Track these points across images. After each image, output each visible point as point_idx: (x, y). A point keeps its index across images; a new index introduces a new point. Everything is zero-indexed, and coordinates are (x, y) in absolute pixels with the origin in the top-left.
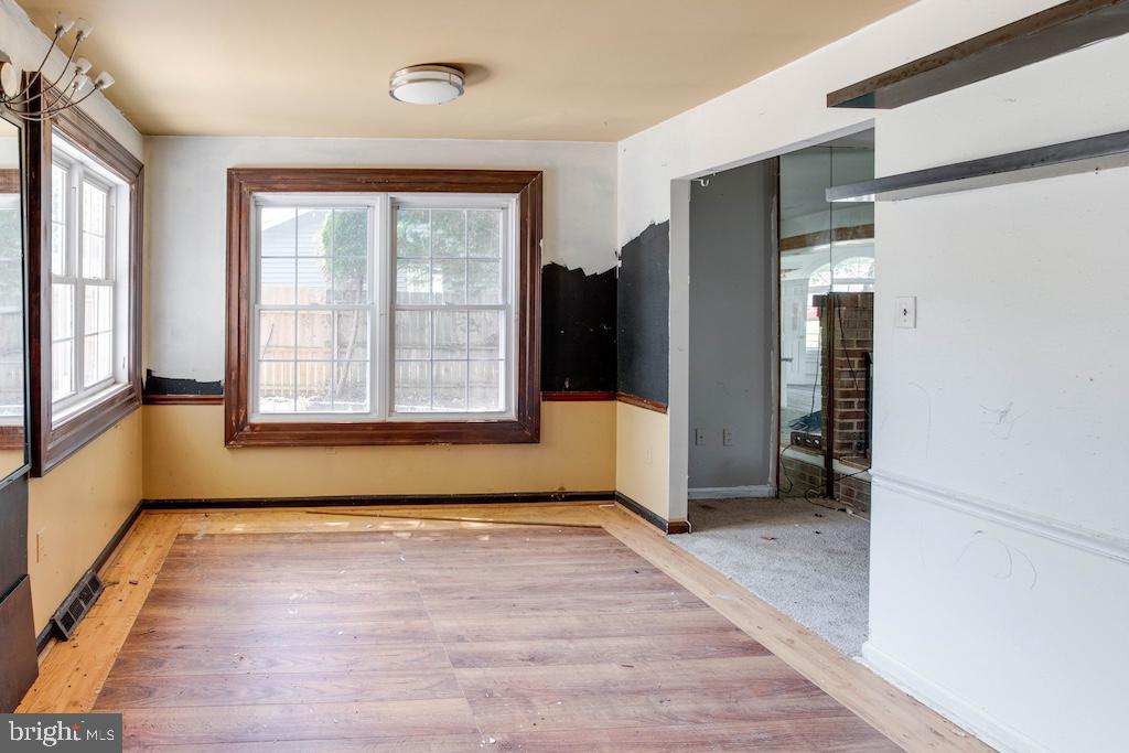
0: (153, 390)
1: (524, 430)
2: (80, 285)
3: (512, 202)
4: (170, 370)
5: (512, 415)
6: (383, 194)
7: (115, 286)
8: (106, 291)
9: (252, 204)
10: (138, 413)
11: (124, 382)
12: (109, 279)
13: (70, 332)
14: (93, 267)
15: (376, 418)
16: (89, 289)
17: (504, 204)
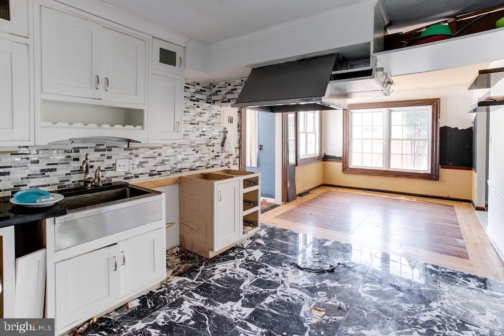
0: (325, 158)
1: (433, 176)
2: (307, 134)
3: (430, 108)
4: (329, 154)
5: (429, 172)
6: (386, 108)
7: (316, 133)
8: (314, 135)
9: (350, 113)
10: (322, 163)
11: (318, 154)
12: (314, 132)
13: (304, 143)
14: (310, 128)
15: (384, 169)
16: (309, 134)
17: (427, 109)
